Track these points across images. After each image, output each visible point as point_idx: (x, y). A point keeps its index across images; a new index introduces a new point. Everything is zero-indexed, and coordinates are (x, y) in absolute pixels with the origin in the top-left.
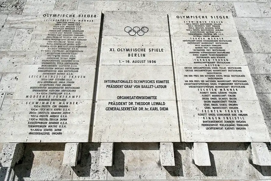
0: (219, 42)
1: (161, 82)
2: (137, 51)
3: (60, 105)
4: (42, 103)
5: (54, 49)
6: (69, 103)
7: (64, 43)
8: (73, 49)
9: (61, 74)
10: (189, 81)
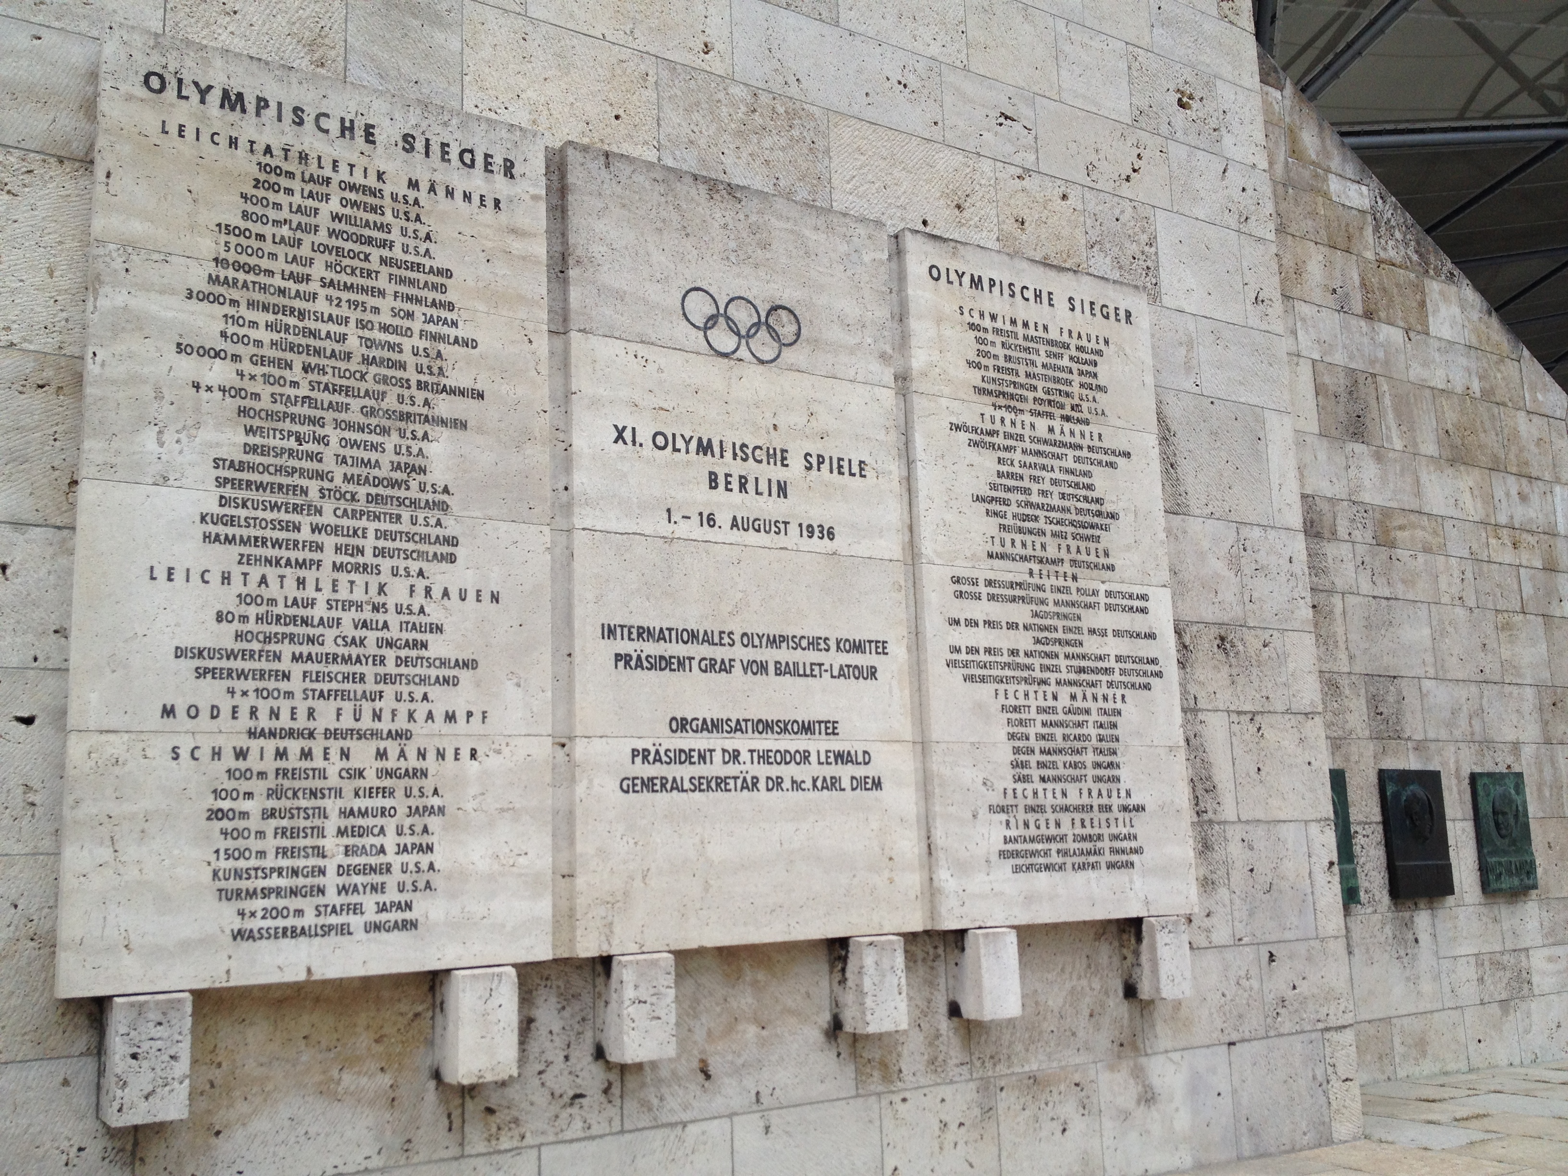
0: (1085, 453)
1: (857, 647)
2: (751, 460)
3: (381, 764)
4: (270, 753)
5: (280, 381)
6: (431, 755)
7: (337, 347)
8: (401, 399)
9: (357, 568)
10: (964, 650)
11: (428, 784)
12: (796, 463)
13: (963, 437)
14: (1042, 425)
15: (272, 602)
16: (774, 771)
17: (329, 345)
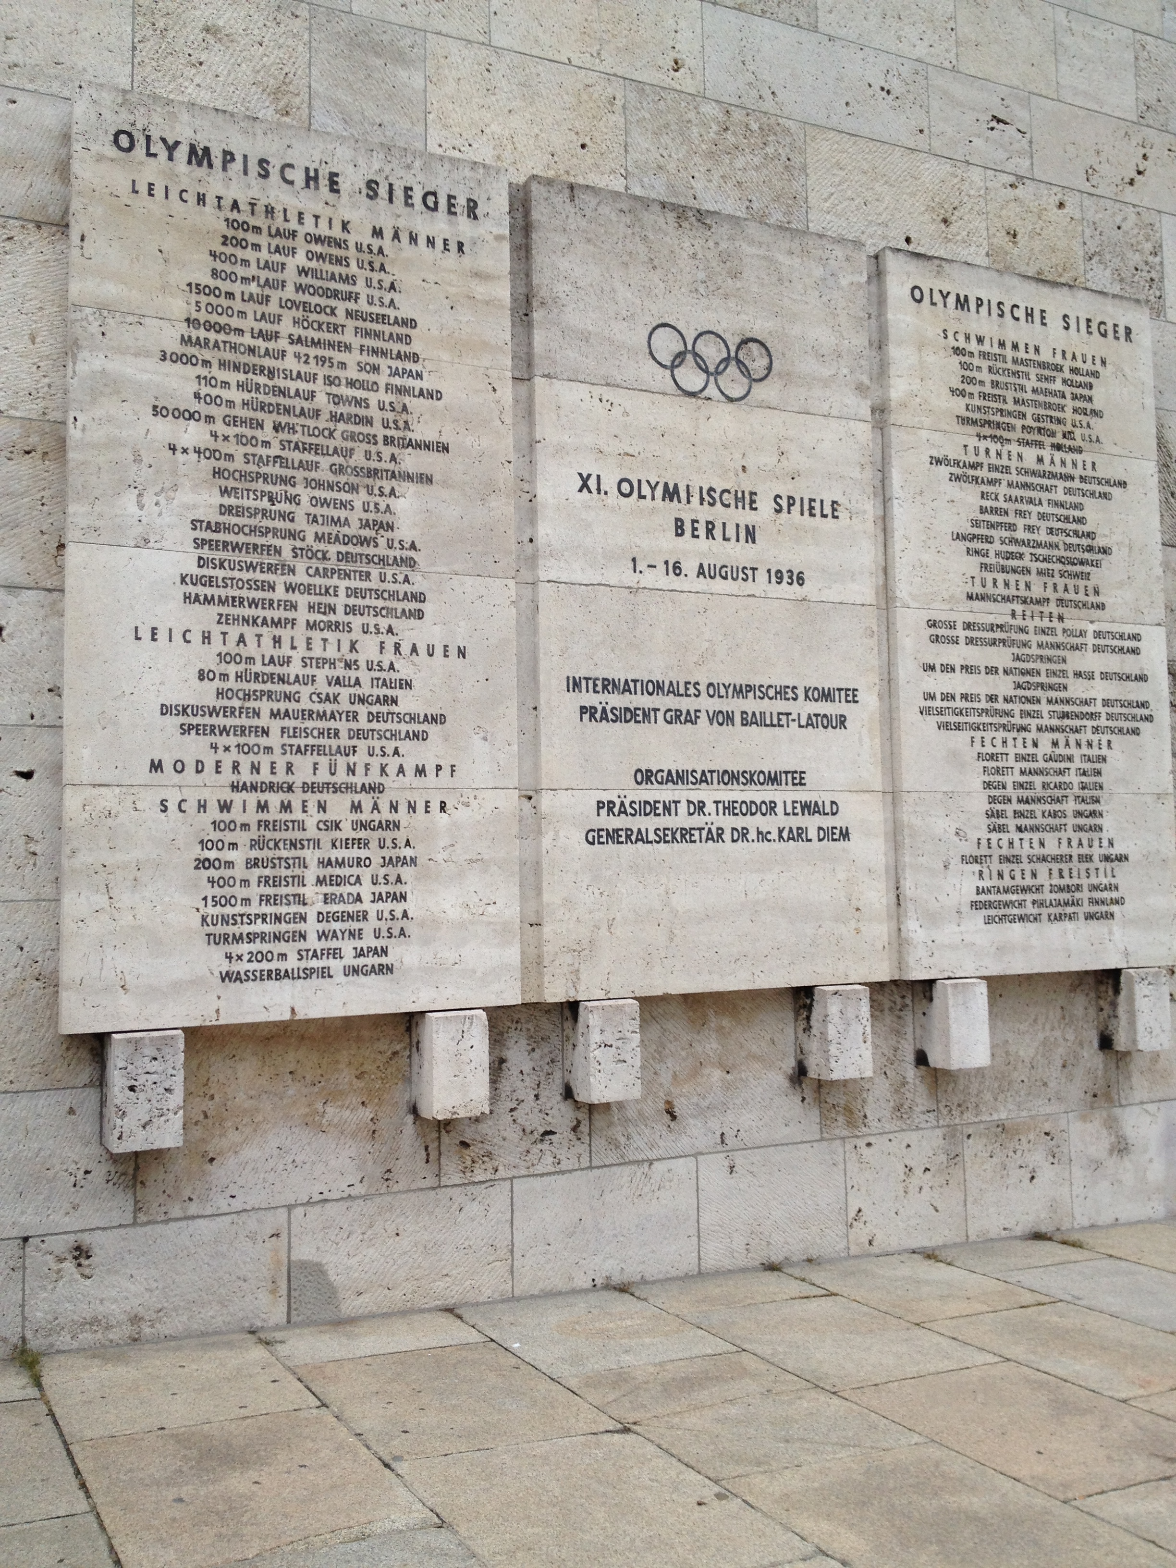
0: (1076, 484)
1: (826, 695)
2: (718, 504)
3: (355, 817)
4: (252, 805)
5: (252, 441)
6: (403, 808)
7: (306, 405)
8: (368, 456)
9: (329, 626)
10: (938, 696)
11: (401, 836)
12: (766, 505)
13: (944, 471)
14: (1030, 455)
15: (250, 660)
16: (740, 822)
17: (298, 403)
